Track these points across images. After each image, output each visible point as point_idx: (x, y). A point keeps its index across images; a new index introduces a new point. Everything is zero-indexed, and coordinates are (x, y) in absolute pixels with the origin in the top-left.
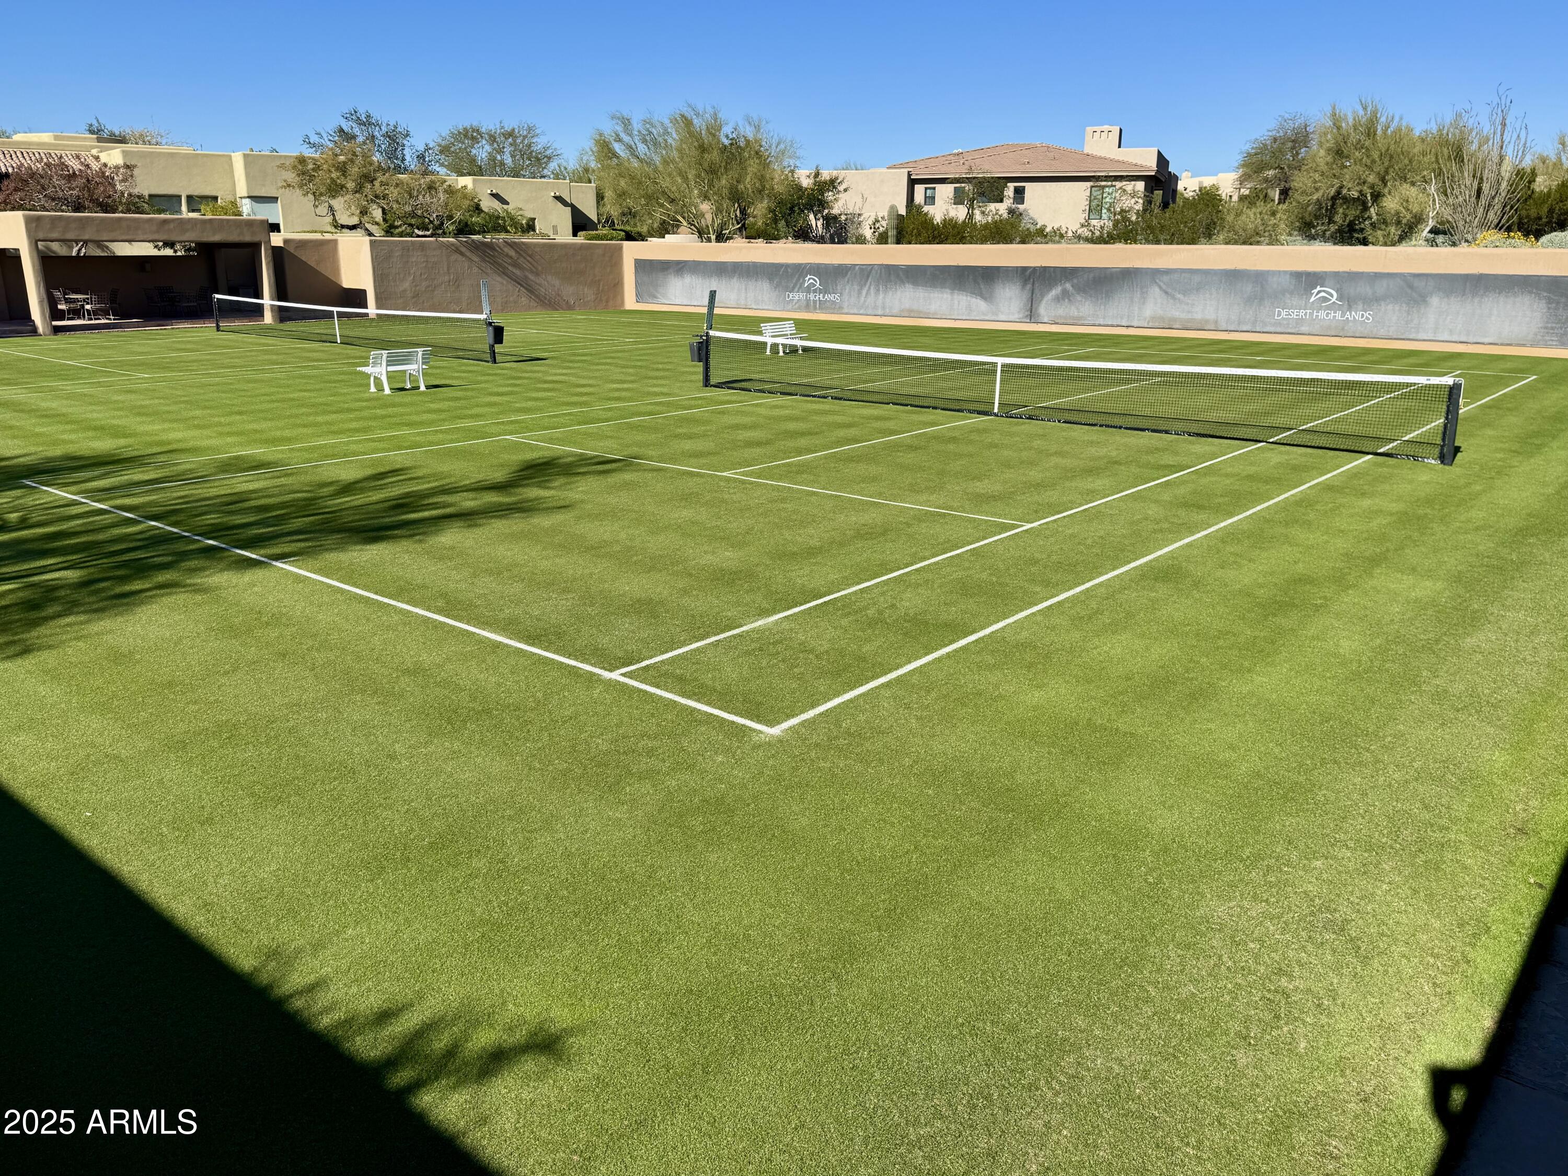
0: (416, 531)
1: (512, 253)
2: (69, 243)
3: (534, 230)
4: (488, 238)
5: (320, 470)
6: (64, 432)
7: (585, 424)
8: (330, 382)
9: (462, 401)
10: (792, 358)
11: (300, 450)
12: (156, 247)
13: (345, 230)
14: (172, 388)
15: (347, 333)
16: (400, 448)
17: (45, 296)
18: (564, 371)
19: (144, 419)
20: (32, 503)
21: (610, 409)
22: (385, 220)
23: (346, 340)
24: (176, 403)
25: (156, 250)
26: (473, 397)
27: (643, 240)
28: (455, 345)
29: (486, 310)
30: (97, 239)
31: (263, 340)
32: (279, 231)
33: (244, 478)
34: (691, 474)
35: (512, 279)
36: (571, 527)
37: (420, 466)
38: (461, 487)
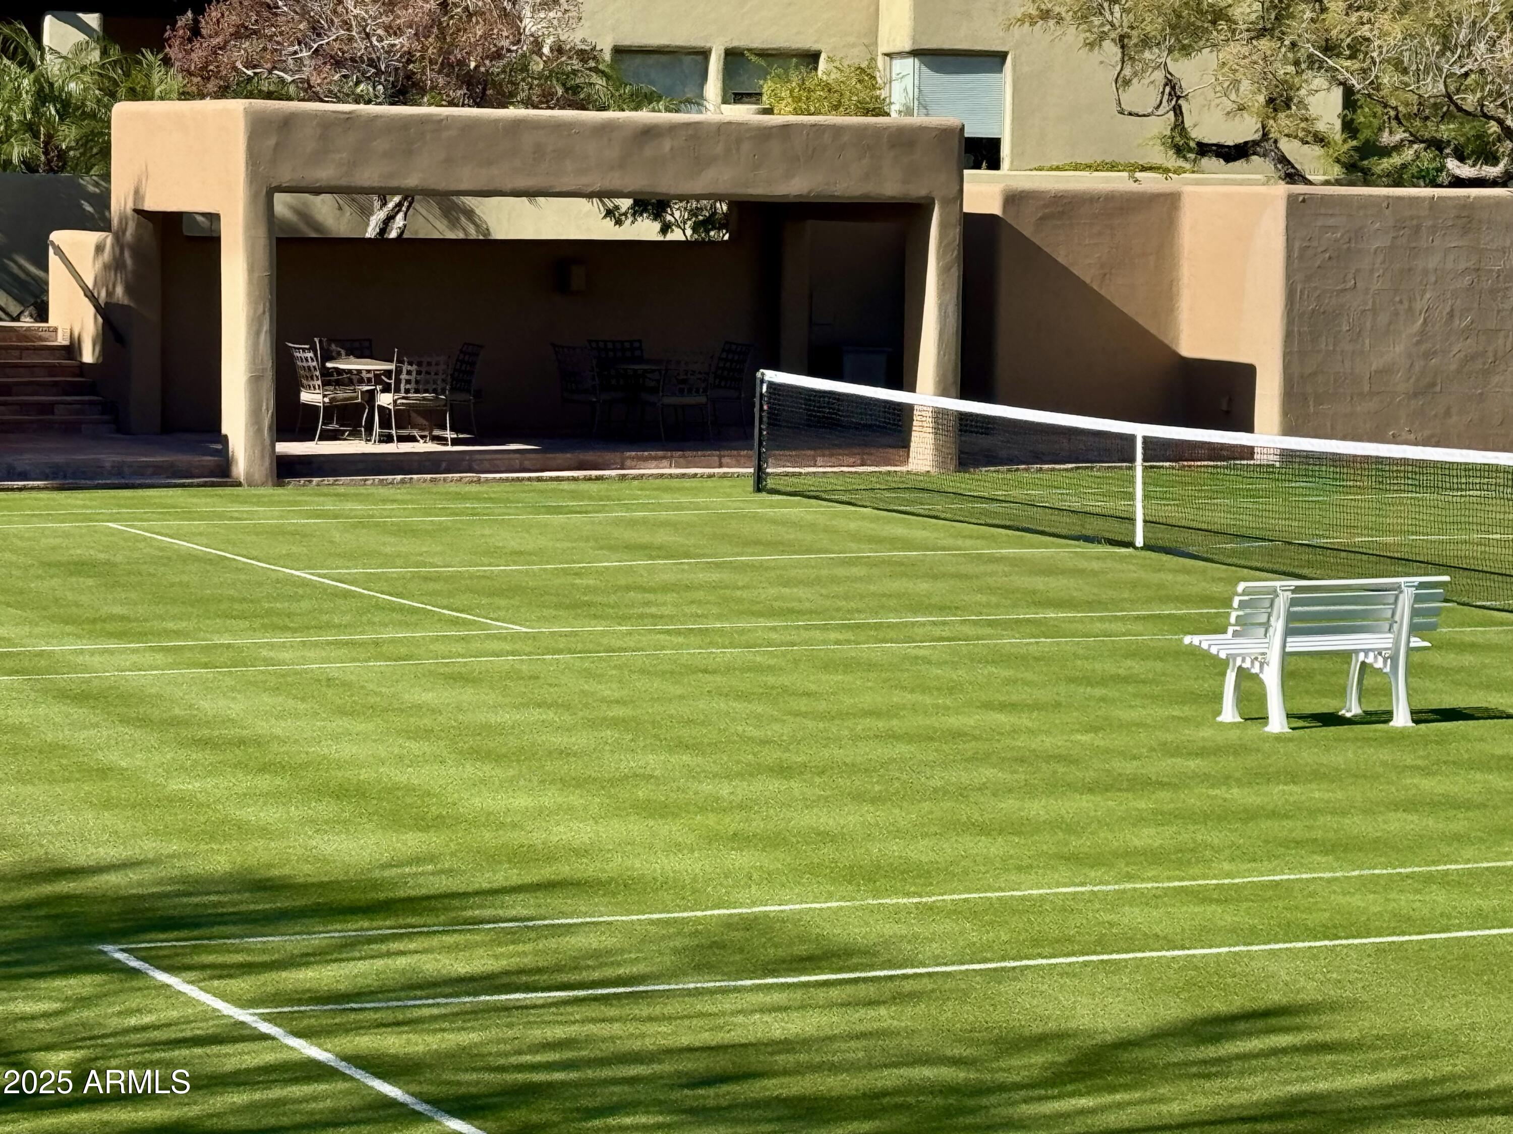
2: (360, 198)
5: (1007, 989)
6: (245, 797)
8: (1088, 680)
11: (955, 911)
12: (609, 213)
13: (1210, 162)
14: (588, 674)
15: (1171, 512)
17: (269, 364)
19: (487, 769)
20: (115, 1023)
22: (1349, 127)
23: (1166, 537)
24: (593, 724)
25: (609, 223)
30: (442, 186)
31: (898, 527)
32: (995, 165)
33: (761, 998)
37: (1354, 1005)
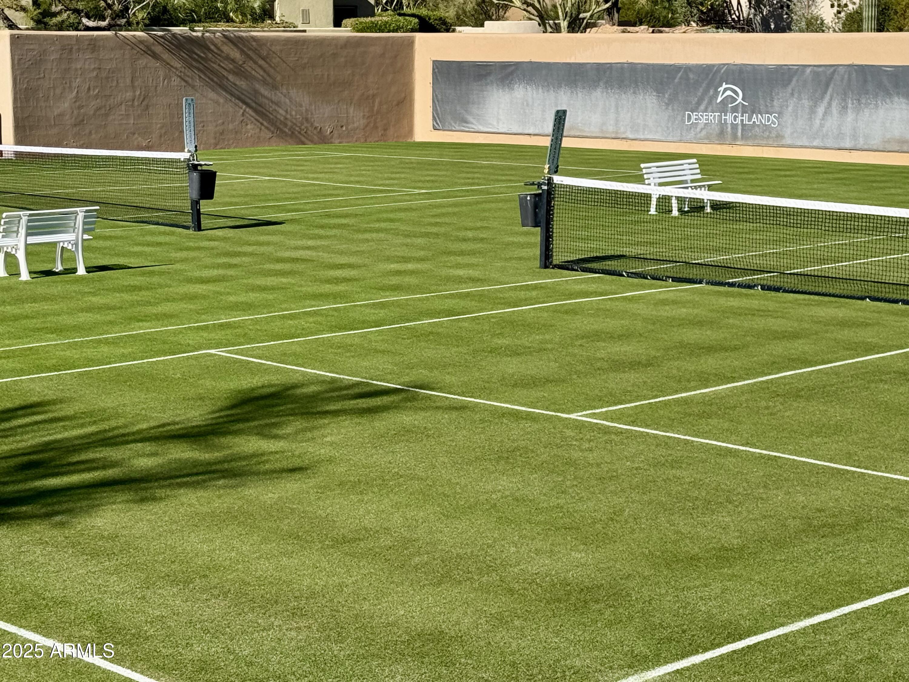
0: (57, 508)
1: (236, 54)
3: (272, 17)
4: (198, 31)
7: (340, 329)
9: (143, 293)
10: (694, 220)
16: (40, 369)
18: (310, 243)
21: (383, 305)
26: (161, 286)
27: (447, 31)
28: (137, 201)
29: (190, 146)
34: (516, 416)
35: (232, 95)
36: (310, 504)
37: (70, 400)
38: (133, 434)
